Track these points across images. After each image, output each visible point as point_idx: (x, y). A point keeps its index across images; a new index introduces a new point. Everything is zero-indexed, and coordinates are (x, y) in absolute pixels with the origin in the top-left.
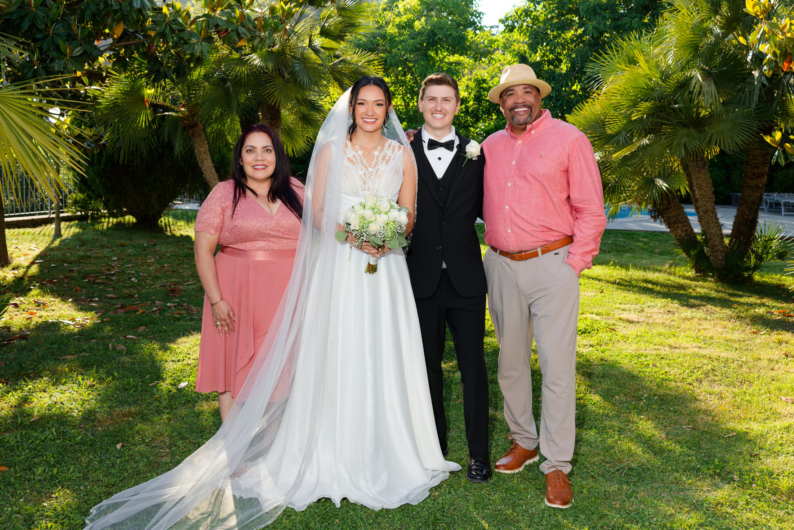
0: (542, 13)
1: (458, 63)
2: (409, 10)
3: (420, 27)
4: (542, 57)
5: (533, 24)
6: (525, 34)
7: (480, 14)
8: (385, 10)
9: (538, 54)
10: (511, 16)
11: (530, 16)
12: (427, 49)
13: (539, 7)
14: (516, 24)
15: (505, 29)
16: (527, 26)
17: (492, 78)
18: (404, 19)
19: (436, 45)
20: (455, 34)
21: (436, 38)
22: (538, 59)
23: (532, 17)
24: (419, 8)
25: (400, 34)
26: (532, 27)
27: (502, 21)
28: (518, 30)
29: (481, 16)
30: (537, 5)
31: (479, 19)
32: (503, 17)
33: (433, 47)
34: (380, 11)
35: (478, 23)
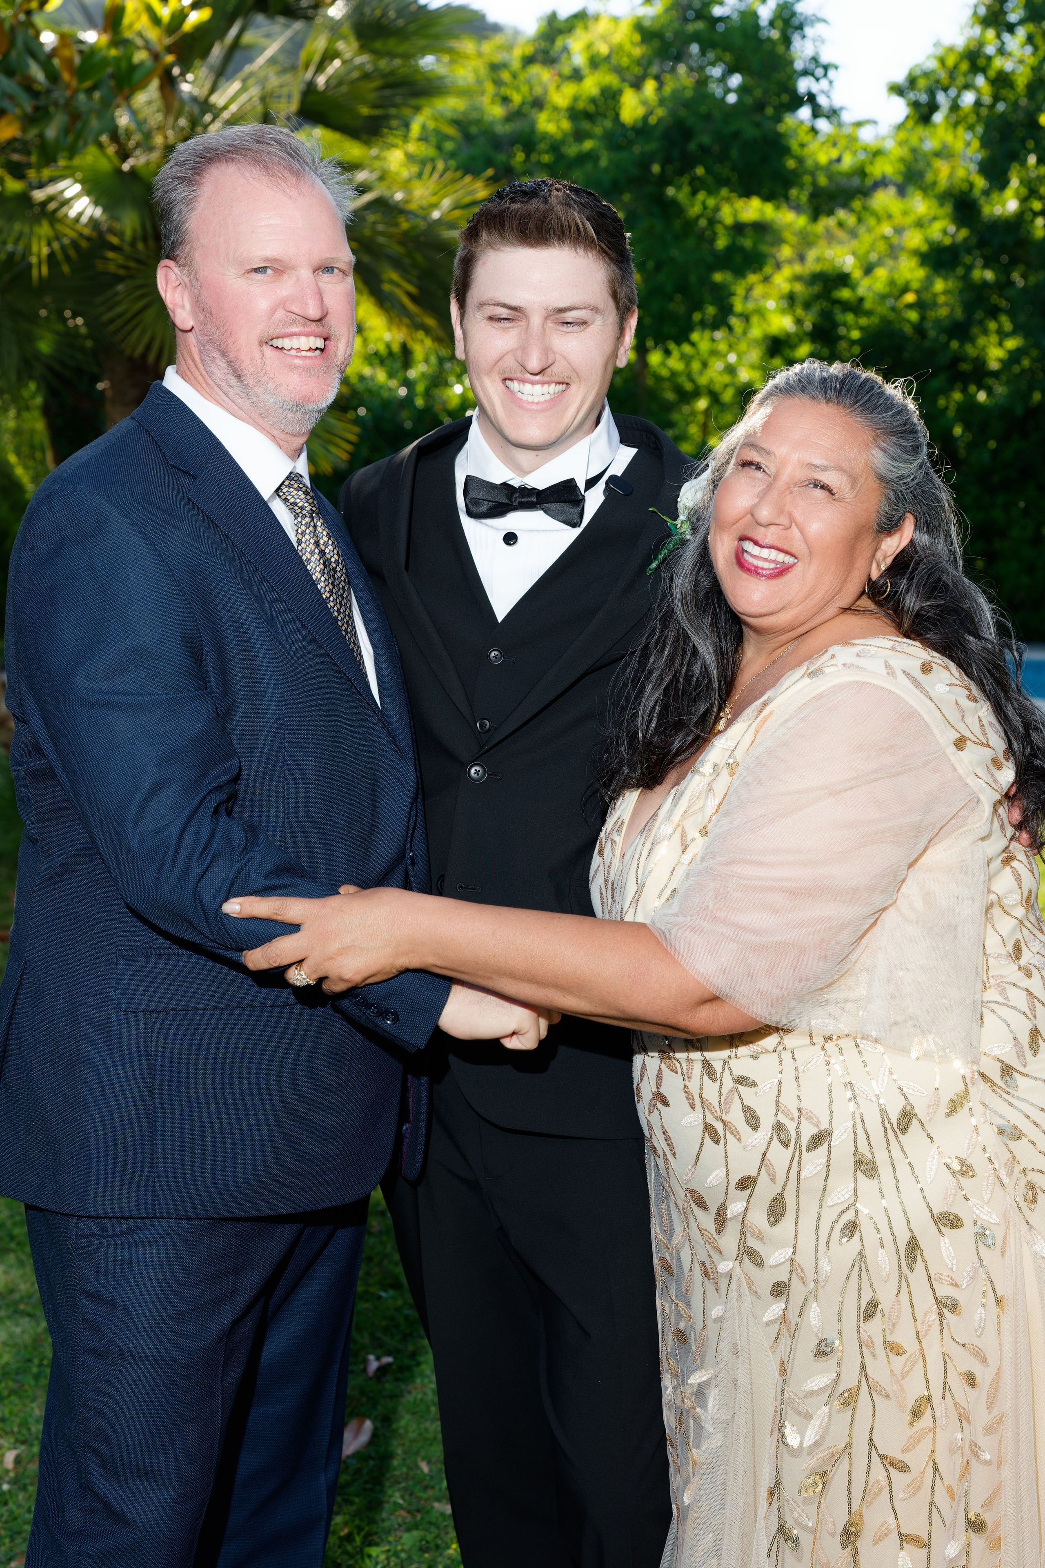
0: (1021, 62)
1: (761, 228)
2: (608, 58)
3: (640, 112)
4: (1024, 200)
5: (996, 98)
6: (971, 128)
7: (826, 68)
8: (528, 61)
9: (1009, 192)
10: (926, 74)
11: (984, 70)
12: (664, 181)
13: (1015, 42)
14: (941, 98)
15: (907, 118)
16: (978, 104)
17: (868, 270)
18: (591, 85)
19: (693, 167)
20: (750, 132)
21: (692, 146)
22: (1012, 205)
23: (992, 73)
24: (637, 52)
25: (579, 136)
26: (992, 106)
27: (897, 90)
28: (947, 117)
29: (831, 73)
30: (1006, 37)
31: (824, 83)
32: (900, 77)
33: (681, 173)
34: (516, 64)
35: (822, 100)
